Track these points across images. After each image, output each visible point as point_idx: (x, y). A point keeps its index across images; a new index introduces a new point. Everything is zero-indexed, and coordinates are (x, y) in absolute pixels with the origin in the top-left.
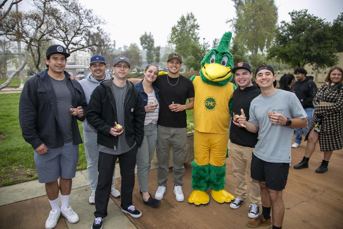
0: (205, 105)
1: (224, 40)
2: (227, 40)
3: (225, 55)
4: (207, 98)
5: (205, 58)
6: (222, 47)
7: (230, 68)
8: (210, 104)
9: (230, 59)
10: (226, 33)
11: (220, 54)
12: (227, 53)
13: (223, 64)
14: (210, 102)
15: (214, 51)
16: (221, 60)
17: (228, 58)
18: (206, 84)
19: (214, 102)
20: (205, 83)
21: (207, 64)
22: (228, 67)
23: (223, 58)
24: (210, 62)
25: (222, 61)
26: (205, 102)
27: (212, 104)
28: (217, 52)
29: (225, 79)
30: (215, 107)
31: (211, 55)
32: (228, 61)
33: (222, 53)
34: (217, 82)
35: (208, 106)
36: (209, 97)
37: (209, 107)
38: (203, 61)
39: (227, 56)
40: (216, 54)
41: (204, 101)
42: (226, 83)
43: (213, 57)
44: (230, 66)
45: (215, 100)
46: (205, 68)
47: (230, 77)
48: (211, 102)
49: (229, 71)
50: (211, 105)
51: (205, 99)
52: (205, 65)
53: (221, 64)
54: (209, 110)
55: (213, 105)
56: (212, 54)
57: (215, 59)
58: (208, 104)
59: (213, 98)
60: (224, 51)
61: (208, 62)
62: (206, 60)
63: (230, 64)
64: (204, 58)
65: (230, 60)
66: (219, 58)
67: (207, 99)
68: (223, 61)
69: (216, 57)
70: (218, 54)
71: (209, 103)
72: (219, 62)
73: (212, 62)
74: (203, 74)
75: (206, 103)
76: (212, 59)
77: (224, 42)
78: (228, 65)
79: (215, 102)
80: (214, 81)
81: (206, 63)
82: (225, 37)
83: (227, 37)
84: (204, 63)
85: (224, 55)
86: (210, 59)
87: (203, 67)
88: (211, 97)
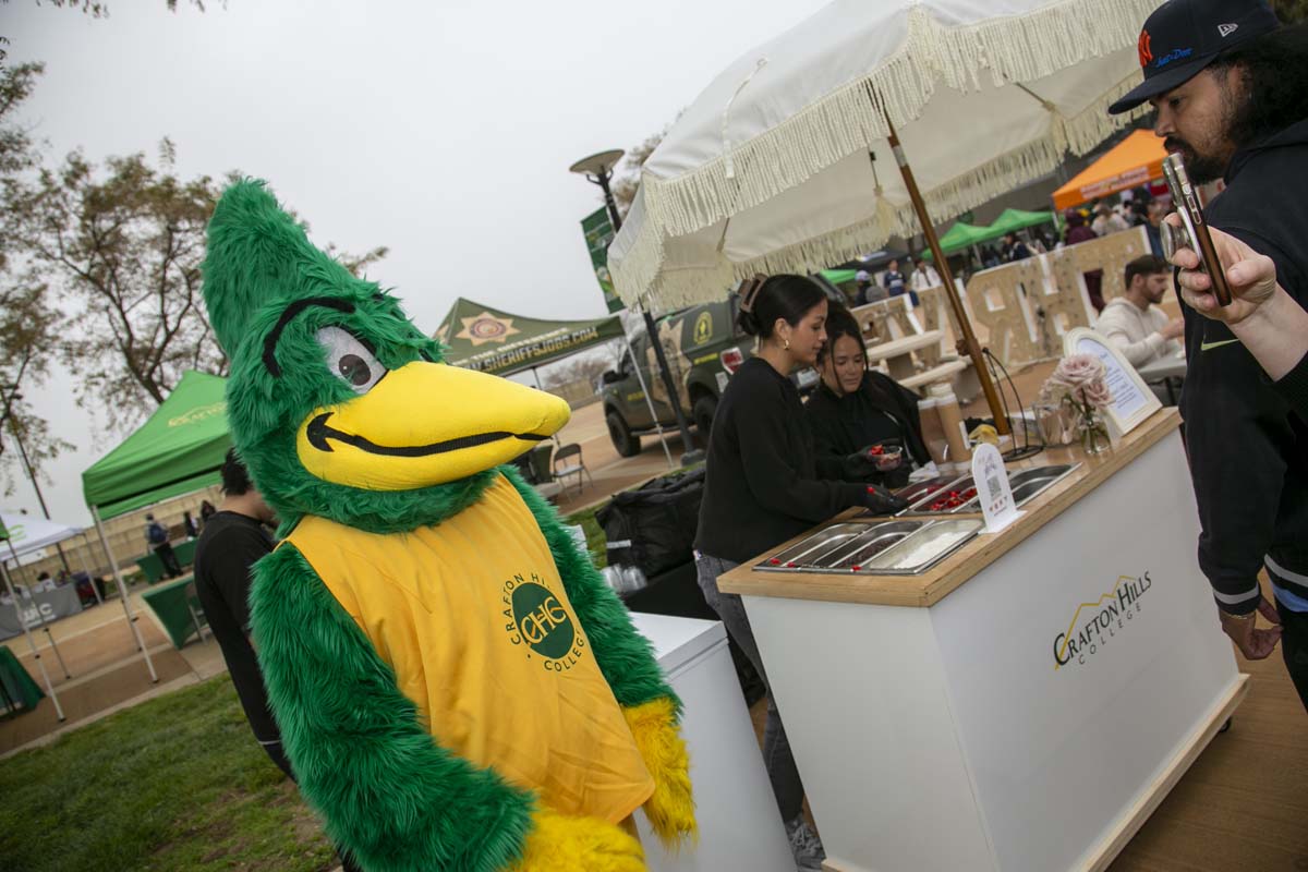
0: (533, 653)
4: (506, 602)
8: (546, 624)
11: (373, 306)
14: (537, 612)
15: (319, 309)
19: (551, 598)
21: (346, 407)
26: (517, 631)
27: (548, 615)
28: (341, 306)
33: (372, 299)
35: (544, 639)
36: (512, 591)
41: (509, 628)
43: (337, 345)
45: (541, 583)
48: (541, 607)
50: (554, 627)
51: (506, 613)
54: (565, 658)
55: (558, 612)
56: (311, 330)
57: (365, 354)
58: (538, 631)
59: (528, 579)
66: (396, 328)
67: (511, 607)
69: (361, 332)
71: (538, 624)
73: (357, 377)
75: (530, 633)
79: (552, 595)
86: (330, 372)
87: (328, 440)
88: (517, 585)
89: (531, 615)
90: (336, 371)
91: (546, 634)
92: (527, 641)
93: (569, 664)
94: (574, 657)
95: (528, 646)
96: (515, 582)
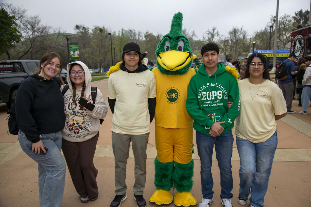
0: (167, 99)
1: (175, 23)
2: (178, 22)
3: (180, 39)
4: (168, 90)
5: (159, 46)
6: (175, 31)
7: (188, 53)
8: (172, 96)
9: (187, 42)
10: (175, 15)
11: (175, 39)
12: (181, 37)
13: (180, 49)
14: (172, 94)
15: (167, 37)
16: (176, 46)
17: (184, 42)
18: (166, 75)
20: (164, 74)
21: (163, 53)
22: (186, 51)
23: (178, 43)
24: (166, 51)
25: (178, 46)
27: (174, 95)
28: (170, 38)
29: (186, 65)
30: (178, 98)
31: (165, 42)
32: (184, 45)
33: (176, 38)
34: (177, 70)
36: (170, 89)
37: (172, 100)
38: (157, 51)
39: (182, 40)
40: (170, 40)
41: (166, 94)
42: (188, 70)
43: (167, 44)
44: (188, 50)
45: (177, 91)
46: (161, 58)
47: (190, 62)
48: (173, 94)
49: (187, 56)
50: (173, 97)
51: (167, 91)
52: (160, 55)
53: (177, 50)
54: (172, 102)
55: (176, 96)
56: (165, 40)
57: (169, 47)
58: (170, 96)
59: (175, 89)
60: (178, 35)
61: (162, 51)
62: (160, 49)
63: (187, 48)
64: (157, 47)
65: (186, 44)
66: (174, 44)
68: (180, 46)
69: (170, 44)
70: (172, 40)
72: (175, 48)
73: (168, 49)
74: (160, 65)
75: (168, 96)
76: (167, 47)
77: (176, 25)
78: (185, 50)
79: (178, 94)
80: (174, 70)
81: (161, 53)
82: (176, 20)
83: (177, 19)
84: (159, 52)
85: (178, 40)
86: (164, 47)
87: (159, 57)
88: (172, 89)
89: (171, 94)
90: (165, 48)
91: (171, 97)
92: (167, 97)
93: (172, 103)
94: (173, 103)
95: (167, 98)
96: (172, 88)
